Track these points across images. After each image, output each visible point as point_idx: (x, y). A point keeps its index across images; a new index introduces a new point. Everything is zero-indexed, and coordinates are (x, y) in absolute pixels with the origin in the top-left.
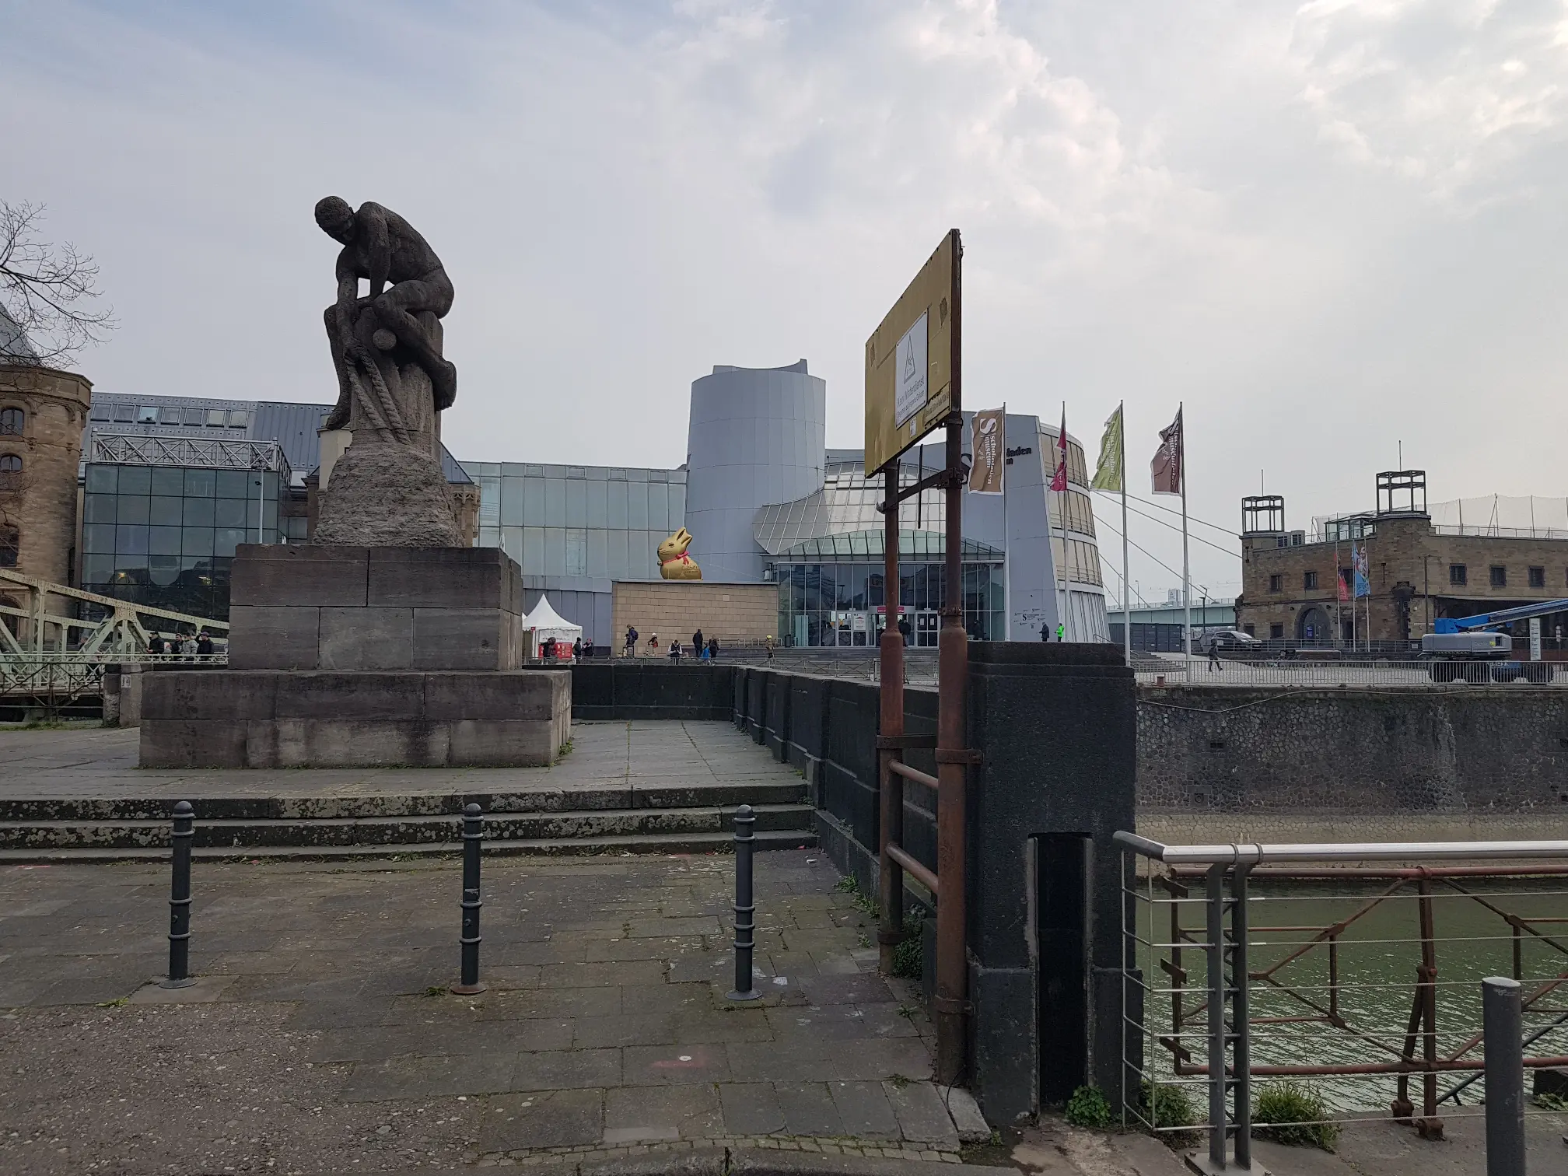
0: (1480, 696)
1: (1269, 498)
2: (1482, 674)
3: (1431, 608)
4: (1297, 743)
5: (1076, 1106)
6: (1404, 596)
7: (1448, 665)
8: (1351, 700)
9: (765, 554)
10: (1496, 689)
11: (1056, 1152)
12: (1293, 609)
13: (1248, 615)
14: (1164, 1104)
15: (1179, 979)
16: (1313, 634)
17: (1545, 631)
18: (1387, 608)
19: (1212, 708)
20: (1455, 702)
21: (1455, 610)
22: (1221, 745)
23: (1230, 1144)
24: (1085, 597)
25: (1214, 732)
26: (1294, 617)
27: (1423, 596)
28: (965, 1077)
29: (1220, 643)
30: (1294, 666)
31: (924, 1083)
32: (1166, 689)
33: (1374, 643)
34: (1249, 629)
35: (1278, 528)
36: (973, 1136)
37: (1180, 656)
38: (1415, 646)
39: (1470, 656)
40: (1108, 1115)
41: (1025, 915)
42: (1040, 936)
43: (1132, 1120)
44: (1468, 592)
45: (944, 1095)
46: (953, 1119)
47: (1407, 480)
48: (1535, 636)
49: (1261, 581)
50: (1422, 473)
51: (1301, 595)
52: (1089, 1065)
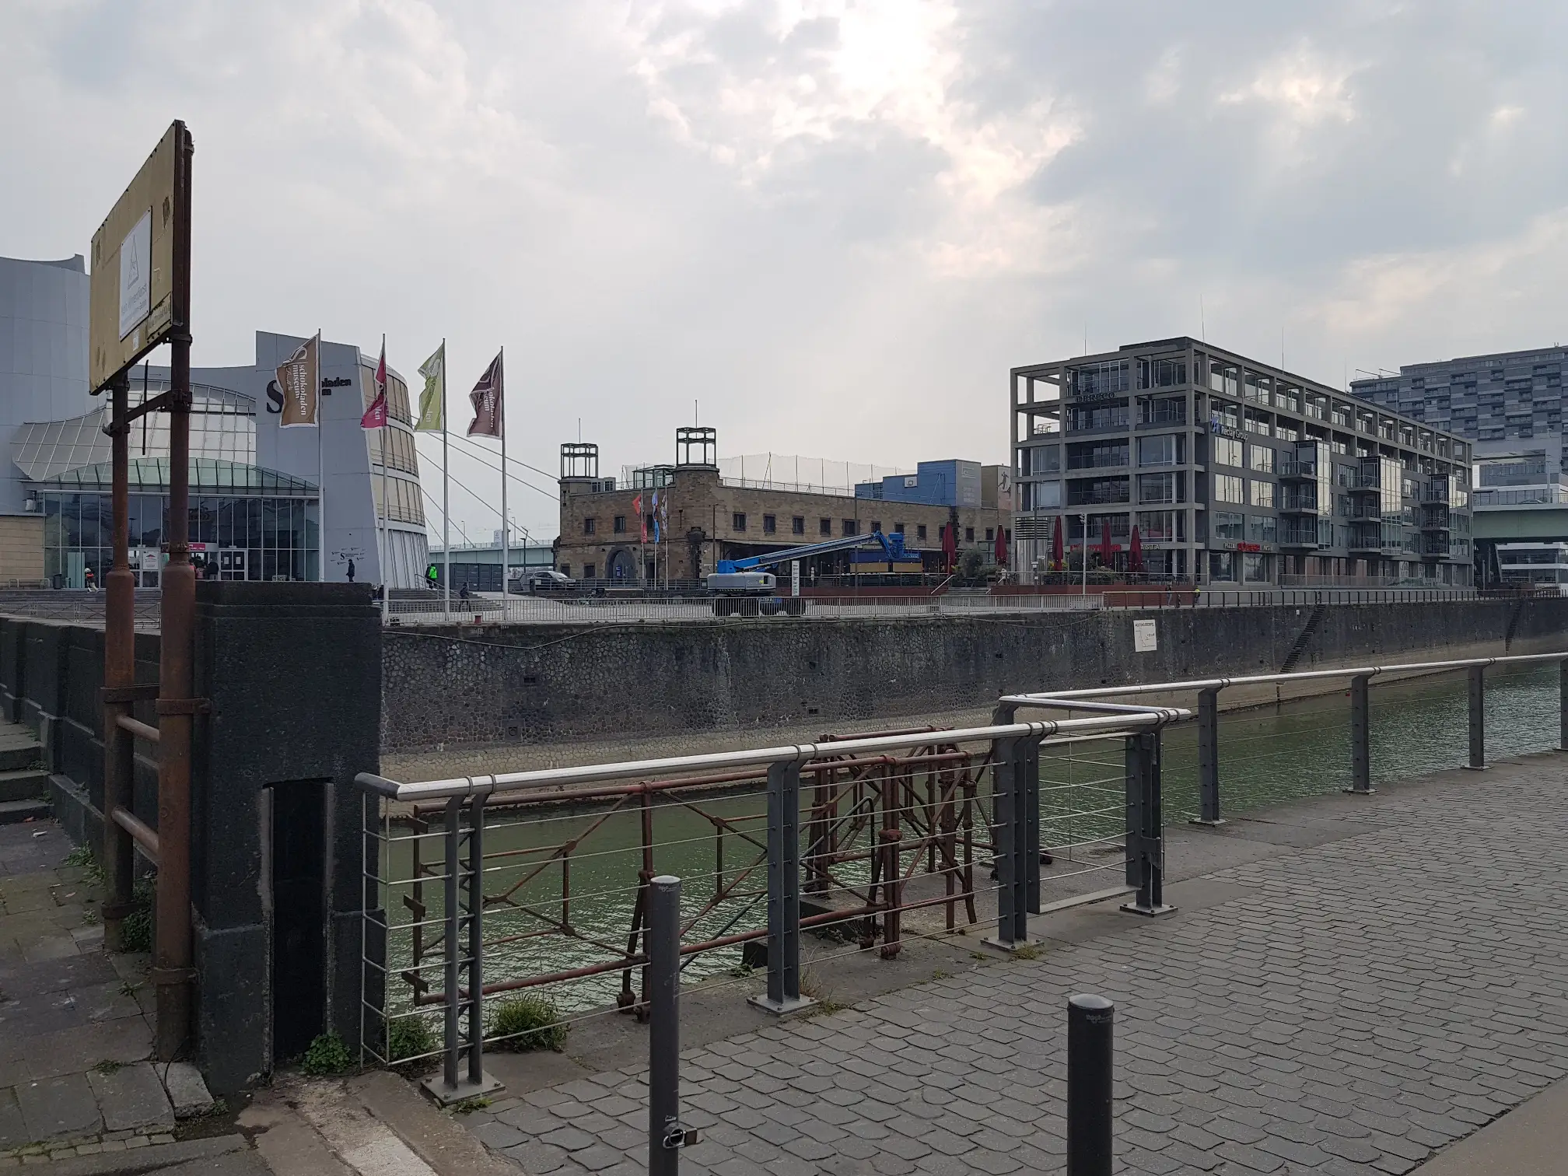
0: (750, 627)
1: (585, 445)
2: (752, 607)
3: (718, 550)
4: (601, 675)
5: (313, 1057)
6: (696, 539)
7: (730, 599)
8: (648, 634)
9: (26, 480)
10: (762, 621)
11: (287, 1108)
12: (604, 550)
13: (564, 556)
14: (404, 1036)
15: (419, 913)
16: (621, 574)
17: (803, 571)
18: (683, 550)
19: (527, 645)
20: (732, 633)
21: (736, 552)
22: (533, 680)
23: (464, 1063)
24: (407, 537)
25: (527, 668)
26: (605, 557)
27: (711, 540)
28: (187, 1050)
29: (538, 583)
30: (602, 604)
31: (140, 1064)
32: (484, 628)
33: (671, 582)
34: (565, 569)
35: (593, 475)
36: (193, 1110)
37: (499, 595)
38: (704, 584)
39: (744, 593)
40: (347, 1059)
41: (258, 867)
42: (275, 889)
43: (370, 1060)
44: (745, 538)
45: (162, 1074)
46: (169, 1097)
47: (700, 435)
48: (795, 576)
49: (576, 524)
50: (713, 430)
51: (612, 537)
52: (328, 1013)
